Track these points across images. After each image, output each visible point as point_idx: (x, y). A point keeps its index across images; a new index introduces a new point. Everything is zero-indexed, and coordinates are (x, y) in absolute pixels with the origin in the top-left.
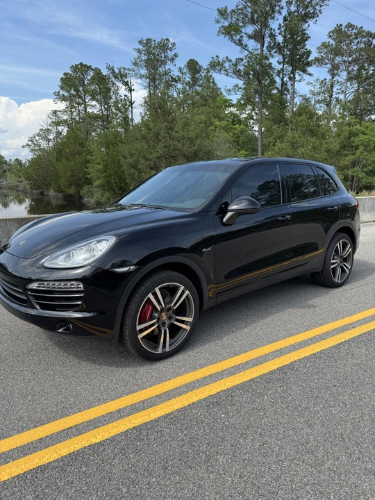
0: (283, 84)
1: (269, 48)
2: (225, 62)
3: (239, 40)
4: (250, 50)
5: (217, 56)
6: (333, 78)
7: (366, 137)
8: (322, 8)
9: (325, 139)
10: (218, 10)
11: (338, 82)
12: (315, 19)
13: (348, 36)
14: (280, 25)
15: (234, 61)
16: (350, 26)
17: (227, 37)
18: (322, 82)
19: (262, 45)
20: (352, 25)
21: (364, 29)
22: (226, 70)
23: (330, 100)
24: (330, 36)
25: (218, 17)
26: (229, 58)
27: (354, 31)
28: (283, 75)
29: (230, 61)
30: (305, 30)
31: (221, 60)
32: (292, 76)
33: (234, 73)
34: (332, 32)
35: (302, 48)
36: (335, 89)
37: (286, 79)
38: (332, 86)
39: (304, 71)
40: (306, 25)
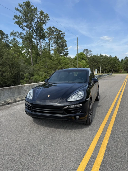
0: (37, 42)
1: (32, 31)
2: (17, 33)
3: (22, 27)
4: (26, 30)
5: (14, 31)
6: (49, 42)
7: (65, 60)
8: (47, 21)
9: (55, 61)
10: (14, 15)
11: (51, 43)
12: (45, 24)
13: (53, 30)
14: (34, 24)
15: (20, 33)
16: (53, 27)
17: (18, 25)
18: (46, 43)
19: (30, 30)
20: (54, 27)
21: (57, 29)
22: (17, 36)
23: (49, 49)
24: (47, 29)
25: (14, 18)
26: (18, 32)
27: (55, 29)
28: (37, 40)
29: (19, 33)
30: (43, 27)
31: (15, 32)
32: (40, 40)
33: (20, 37)
34: (48, 28)
35: (43, 32)
36: (50, 45)
37: (38, 41)
38: (49, 44)
39: (44, 39)
40: (43, 25)
